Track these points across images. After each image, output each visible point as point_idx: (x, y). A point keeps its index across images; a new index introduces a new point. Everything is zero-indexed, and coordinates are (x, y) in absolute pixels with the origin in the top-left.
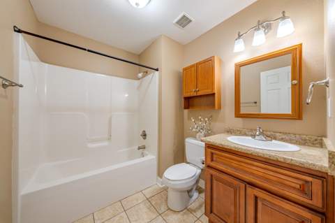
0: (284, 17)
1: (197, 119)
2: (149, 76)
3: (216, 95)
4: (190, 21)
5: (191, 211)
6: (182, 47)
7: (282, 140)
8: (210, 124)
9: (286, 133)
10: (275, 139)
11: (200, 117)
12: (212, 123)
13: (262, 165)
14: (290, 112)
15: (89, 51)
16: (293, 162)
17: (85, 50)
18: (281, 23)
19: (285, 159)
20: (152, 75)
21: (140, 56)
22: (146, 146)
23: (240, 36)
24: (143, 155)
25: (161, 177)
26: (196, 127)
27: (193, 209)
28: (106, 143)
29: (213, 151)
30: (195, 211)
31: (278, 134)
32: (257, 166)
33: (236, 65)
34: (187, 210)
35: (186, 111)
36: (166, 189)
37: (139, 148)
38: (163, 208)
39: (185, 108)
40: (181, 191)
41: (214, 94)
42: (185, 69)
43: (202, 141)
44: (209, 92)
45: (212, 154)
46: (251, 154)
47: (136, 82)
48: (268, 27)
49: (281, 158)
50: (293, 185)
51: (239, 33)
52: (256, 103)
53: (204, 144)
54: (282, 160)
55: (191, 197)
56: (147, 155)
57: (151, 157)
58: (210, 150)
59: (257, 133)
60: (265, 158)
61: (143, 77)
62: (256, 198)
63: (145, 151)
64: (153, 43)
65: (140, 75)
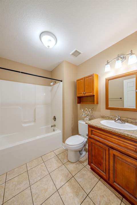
0: (132, 54)
1: (84, 109)
2: (57, 85)
3: (95, 96)
4: (80, 53)
5: (81, 162)
6: (76, 67)
7: (131, 123)
8: (92, 112)
9: (134, 119)
10: (128, 122)
11: (86, 109)
12: (94, 112)
13: (117, 138)
14: (135, 108)
15: (22, 73)
16: (132, 137)
17: (20, 72)
18: (130, 57)
19: (128, 135)
20: (59, 83)
21: (52, 72)
22: (56, 125)
23: (108, 63)
24: (54, 131)
25: (64, 143)
26: (84, 114)
27: (82, 161)
28: (33, 124)
29: (92, 129)
30: (83, 162)
31: (129, 119)
32: (115, 138)
33: (106, 79)
34: (79, 161)
35: (79, 105)
36: (67, 150)
37: (52, 126)
38: (65, 161)
39: (78, 103)
40: (76, 151)
41: (94, 96)
42: (78, 80)
43: (86, 123)
44: (91, 94)
45: (92, 131)
46: (111, 132)
47: (50, 88)
48: (124, 58)
49: (126, 134)
50: (132, 149)
51: (108, 61)
52: (121, 98)
53: (87, 125)
54: (127, 135)
55: (81, 154)
56: (56, 130)
57: (59, 132)
58: (91, 129)
59: (117, 119)
60: (119, 134)
61: (54, 84)
62: (114, 155)
63: (55, 128)
64: (59, 65)
65: (52, 84)
